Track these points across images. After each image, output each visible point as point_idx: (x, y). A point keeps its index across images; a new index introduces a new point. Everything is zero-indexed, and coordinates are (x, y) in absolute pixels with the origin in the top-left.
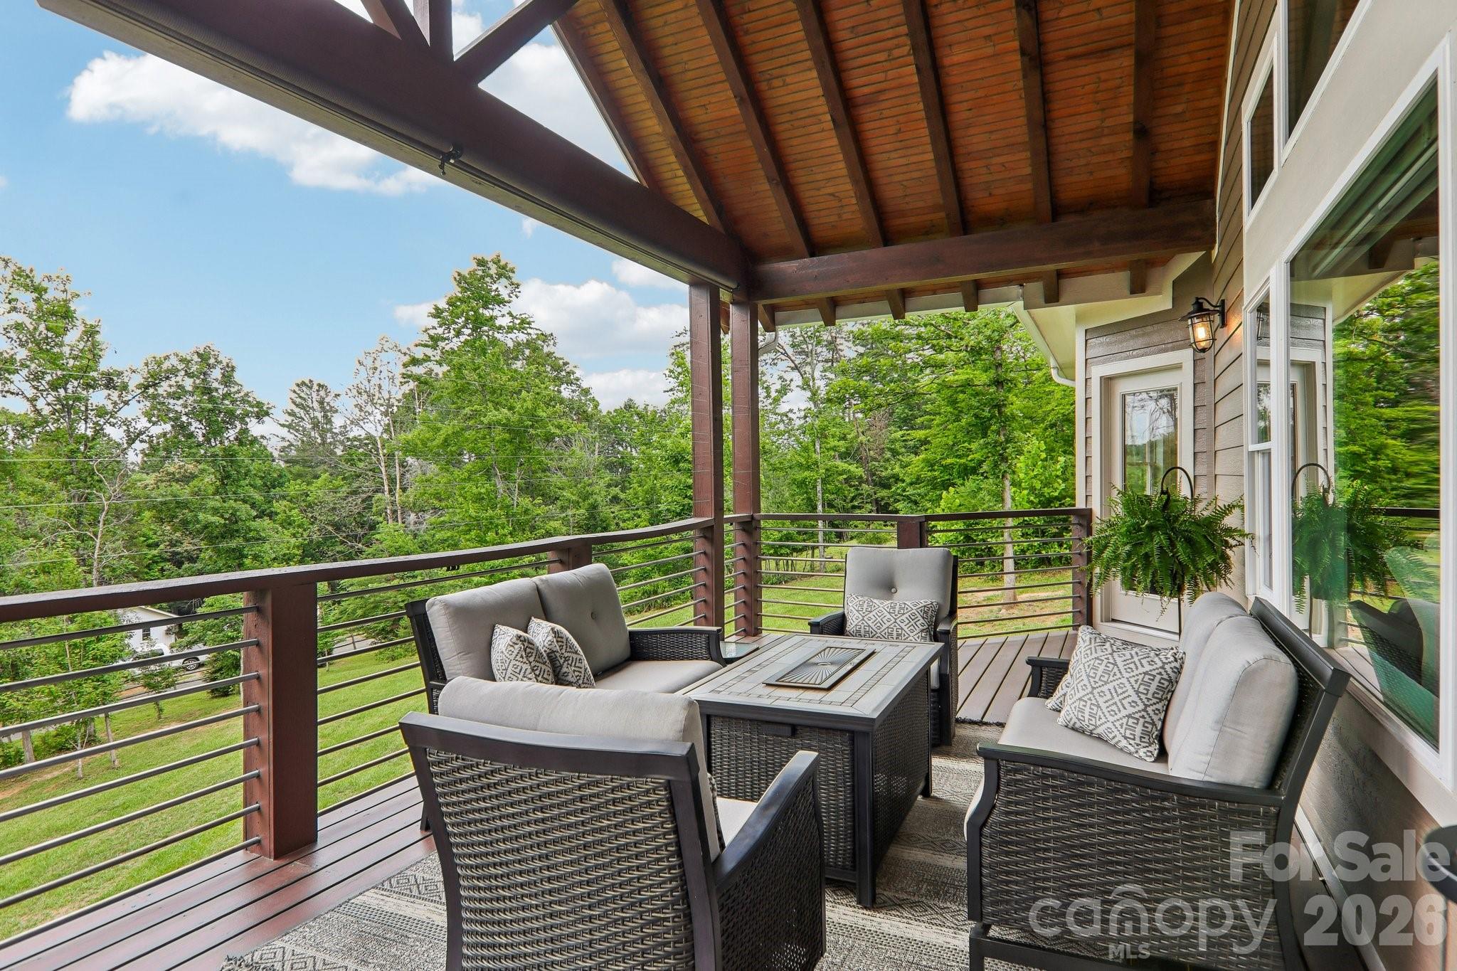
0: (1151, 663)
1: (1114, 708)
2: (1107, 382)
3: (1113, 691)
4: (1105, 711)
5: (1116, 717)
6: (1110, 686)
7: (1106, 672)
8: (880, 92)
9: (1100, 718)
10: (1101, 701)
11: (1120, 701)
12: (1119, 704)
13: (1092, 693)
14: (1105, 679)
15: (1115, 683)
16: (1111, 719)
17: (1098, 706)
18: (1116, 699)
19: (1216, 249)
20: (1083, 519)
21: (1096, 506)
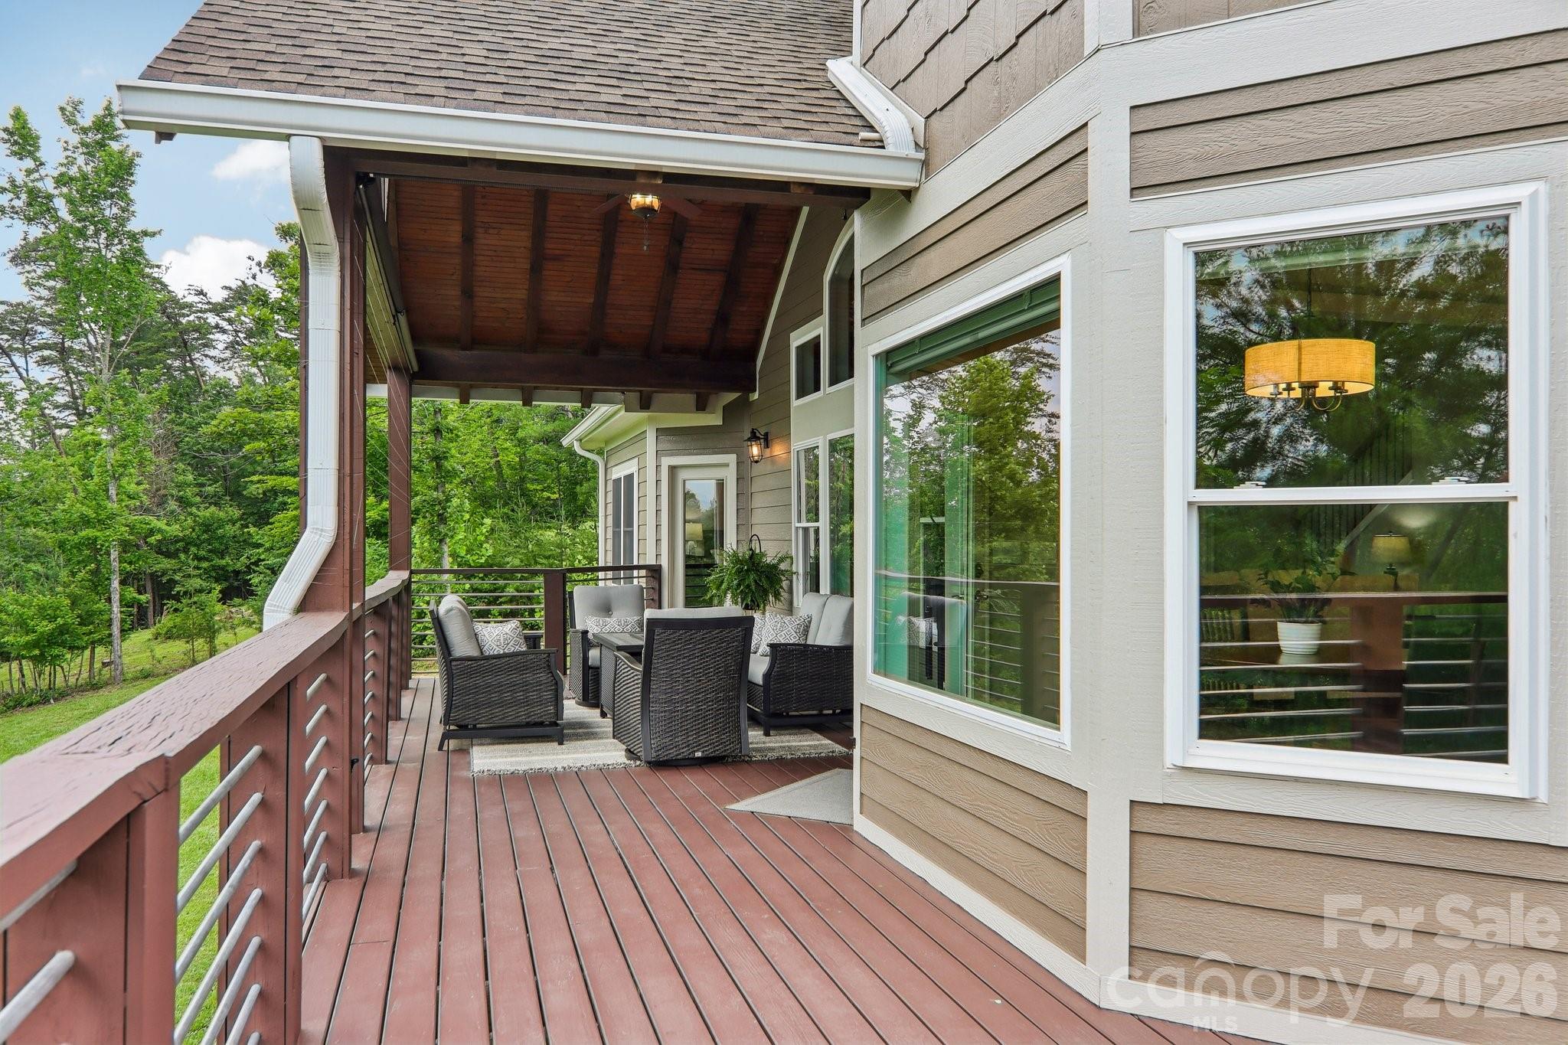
0: (799, 620)
2: (673, 469)
8: (567, 255)
13: (776, 636)
15: (786, 631)
19: (756, 396)
20: (655, 572)
21: (664, 563)
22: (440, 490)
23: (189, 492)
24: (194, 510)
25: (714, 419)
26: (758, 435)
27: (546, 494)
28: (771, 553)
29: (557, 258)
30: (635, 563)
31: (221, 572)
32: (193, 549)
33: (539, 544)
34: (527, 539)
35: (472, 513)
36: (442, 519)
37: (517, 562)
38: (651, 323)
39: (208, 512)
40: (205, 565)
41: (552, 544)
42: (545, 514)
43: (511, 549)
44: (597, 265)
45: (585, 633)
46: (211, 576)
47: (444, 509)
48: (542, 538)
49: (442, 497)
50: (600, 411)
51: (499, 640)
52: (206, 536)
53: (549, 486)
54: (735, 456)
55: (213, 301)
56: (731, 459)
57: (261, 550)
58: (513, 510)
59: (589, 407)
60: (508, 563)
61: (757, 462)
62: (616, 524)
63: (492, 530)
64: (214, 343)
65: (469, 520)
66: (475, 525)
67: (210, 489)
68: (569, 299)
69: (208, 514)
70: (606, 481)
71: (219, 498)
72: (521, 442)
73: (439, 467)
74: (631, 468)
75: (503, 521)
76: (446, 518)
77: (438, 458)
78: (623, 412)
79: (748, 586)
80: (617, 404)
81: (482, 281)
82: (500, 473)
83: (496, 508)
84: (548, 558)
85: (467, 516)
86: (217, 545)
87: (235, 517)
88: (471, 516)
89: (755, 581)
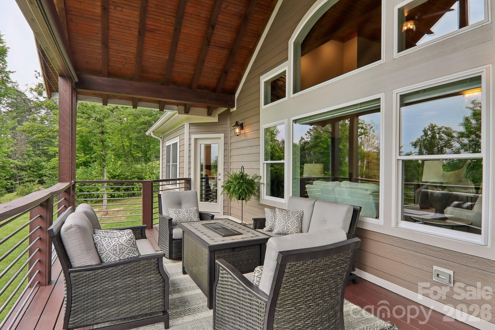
0: (297, 214)
1: (293, 226)
2: (196, 139)
3: (291, 222)
4: (291, 227)
5: (294, 228)
6: (290, 221)
7: (288, 217)
8: (158, 30)
9: (289, 229)
10: (289, 225)
11: (294, 224)
12: (294, 225)
13: (286, 223)
14: (288, 219)
15: (291, 220)
16: (292, 229)
17: (289, 226)
18: (293, 224)
19: (235, 109)
20: (188, 181)
21: (192, 177)
22: (103, 151)
23: (31, 153)
24: (32, 158)
25: (214, 119)
26: (238, 124)
27: (137, 154)
28: (250, 174)
29: (152, 31)
30: (178, 177)
31: (41, 175)
32: (32, 169)
33: (135, 168)
34: (132, 167)
35: (115, 159)
36: (104, 161)
37: (129, 174)
38: (193, 73)
39: (37, 159)
40: (35, 173)
41: (139, 169)
42: (137, 160)
43: (127, 170)
44: (171, 38)
45: (171, 220)
46: (37, 177)
47: (105, 157)
48: (136, 167)
49: (104, 154)
50: (168, 113)
51: (115, 250)
52: (36, 165)
53: (139, 152)
54: (223, 134)
55: (41, 101)
56: (222, 135)
57: (47, 169)
58: (127, 159)
59: (163, 111)
60: (126, 174)
61: (238, 135)
62: (168, 161)
63: (121, 164)
64: (41, 112)
65: (114, 162)
66: (115, 163)
67: (38, 152)
68: (156, 55)
69: (36, 159)
70: (163, 147)
71: (40, 154)
72: (130, 139)
73: (103, 144)
74: (177, 140)
75: (125, 162)
76: (105, 160)
77: (103, 141)
78: (177, 114)
79: (244, 190)
80: (175, 110)
81: (113, 40)
82: (124, 148)
83: (122, 158)
84: (138, 173)
85: (113, 160)
86: (39, 168)
87: (45, 160)
88: (115, 160)
89: (246, 187)
